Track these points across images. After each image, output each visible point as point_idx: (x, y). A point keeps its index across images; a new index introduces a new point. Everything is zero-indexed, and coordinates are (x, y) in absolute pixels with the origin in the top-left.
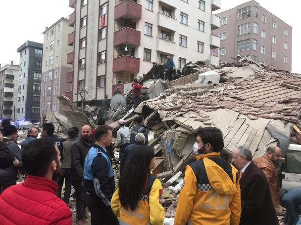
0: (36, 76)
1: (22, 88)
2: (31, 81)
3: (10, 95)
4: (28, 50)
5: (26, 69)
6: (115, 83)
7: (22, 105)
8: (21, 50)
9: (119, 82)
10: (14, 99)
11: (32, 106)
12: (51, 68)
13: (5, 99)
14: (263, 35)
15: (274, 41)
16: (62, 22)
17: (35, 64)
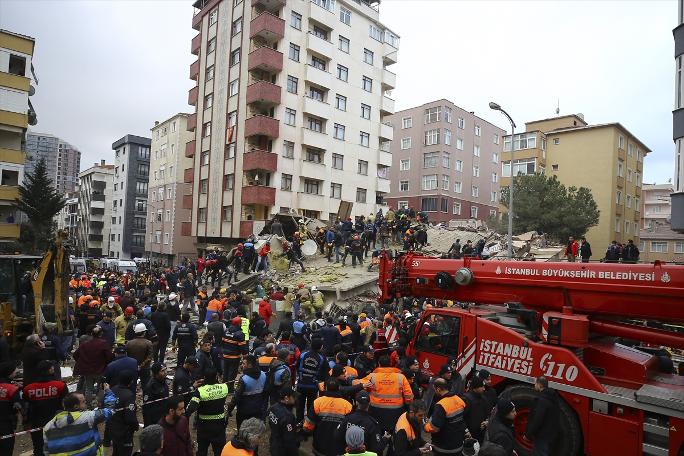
0: (140, 186)
1: (118, 203)
2: (132, 194)
3: (99, 212)
4: (127, 147)
5: (123, 176)
6: (244, 219)
7: (118, 229)
8: (117, 146)
9: (249, 218)
10: (106, 219)
11: (133, 231)
12: (162, 182)
13: (92, 218)
14: (459, 145)
15: (477, 152)
16: (178, 121)
17: (139, 170)
